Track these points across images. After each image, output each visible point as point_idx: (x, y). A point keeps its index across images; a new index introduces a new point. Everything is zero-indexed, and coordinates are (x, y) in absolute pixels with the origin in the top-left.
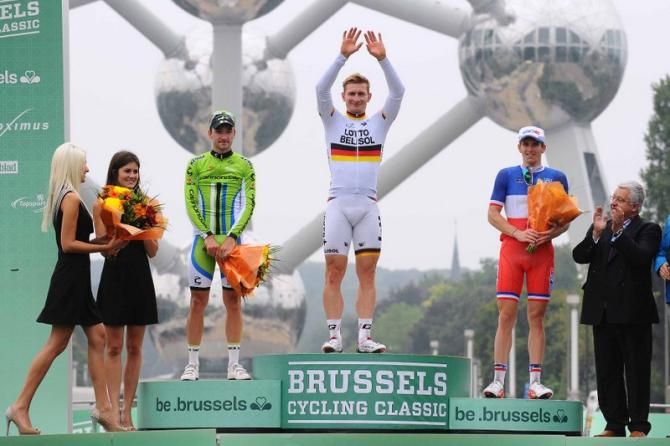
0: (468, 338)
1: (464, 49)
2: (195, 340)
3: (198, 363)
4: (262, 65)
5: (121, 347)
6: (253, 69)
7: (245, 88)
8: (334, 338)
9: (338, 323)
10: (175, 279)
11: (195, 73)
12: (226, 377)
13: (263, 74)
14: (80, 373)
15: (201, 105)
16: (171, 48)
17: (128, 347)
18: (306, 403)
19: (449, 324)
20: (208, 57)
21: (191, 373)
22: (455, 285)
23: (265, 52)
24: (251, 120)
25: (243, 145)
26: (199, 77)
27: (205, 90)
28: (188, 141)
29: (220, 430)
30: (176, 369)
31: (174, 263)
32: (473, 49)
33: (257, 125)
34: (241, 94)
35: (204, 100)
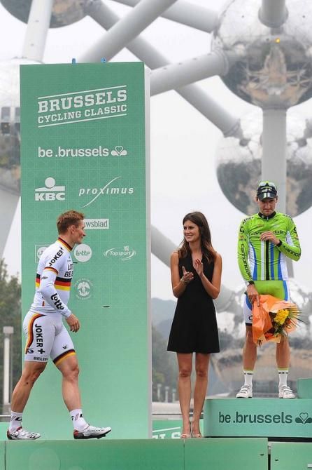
2: (250, 366)
3: (252, 385)
4: (302, 143)
5: (190, 370)
6: (295, 145)
7: (288, 161)
10: (231, 316)
11: (249, 148)
12: (277, 396)
13: (304, 150)
14: (155, 390)
15: (251, 174)
16: (229, 128)
17: (197, 370)
20: (259, 136)
21: (246, 392)
23: (305, 132)
24: (293, 188)
25: (287, 208)
26: (251, 152)
27: (256, 163)
28: (241, 205)
29: (271, 439)
30: (231, 390)
31: (230, 303)
33: (298, 191)
34: (285, 165)
35: (255, 170)
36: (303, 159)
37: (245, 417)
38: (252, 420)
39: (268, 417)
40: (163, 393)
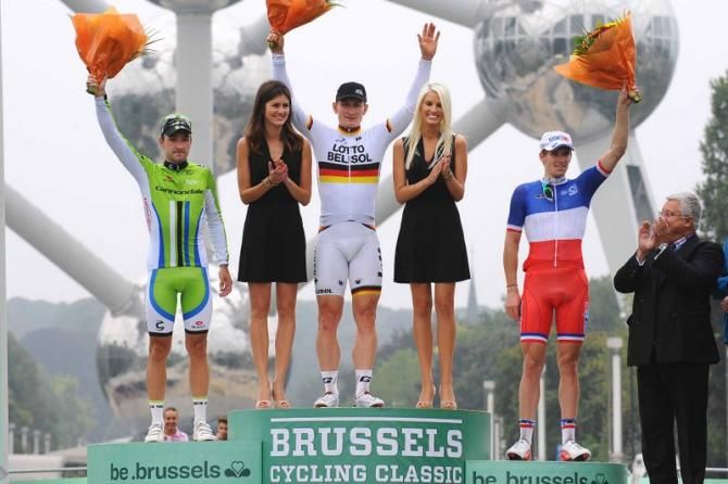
0: (488, 391)
1: (481, 41)
2: (159, 395)
4: (236, 63)
6: (225, 67)
7: (215, 91)
8: (329, 393)
9: (334, 375)
10: (133, 322)
11: (156, 72)
13: (239, 74)
14: (18, 437)
18: (292, 468)
19: (464, 374)
20: (171, 55)
21: (156, 434)
22: (470, 327)
23: (240, 46)
24: (223, 130)
25: (214, 160)
26: (160, 78)
27: (168, 94)
30: (134, 432)
31: (131, 303)
32: (491, 41)
33: (230, 135)
34: (211, 97)
35: (167, 104)
36: (238, 88)
37: (150, 470)
38: (161, 474)
39: (185, 470)
40: (31, 440)
